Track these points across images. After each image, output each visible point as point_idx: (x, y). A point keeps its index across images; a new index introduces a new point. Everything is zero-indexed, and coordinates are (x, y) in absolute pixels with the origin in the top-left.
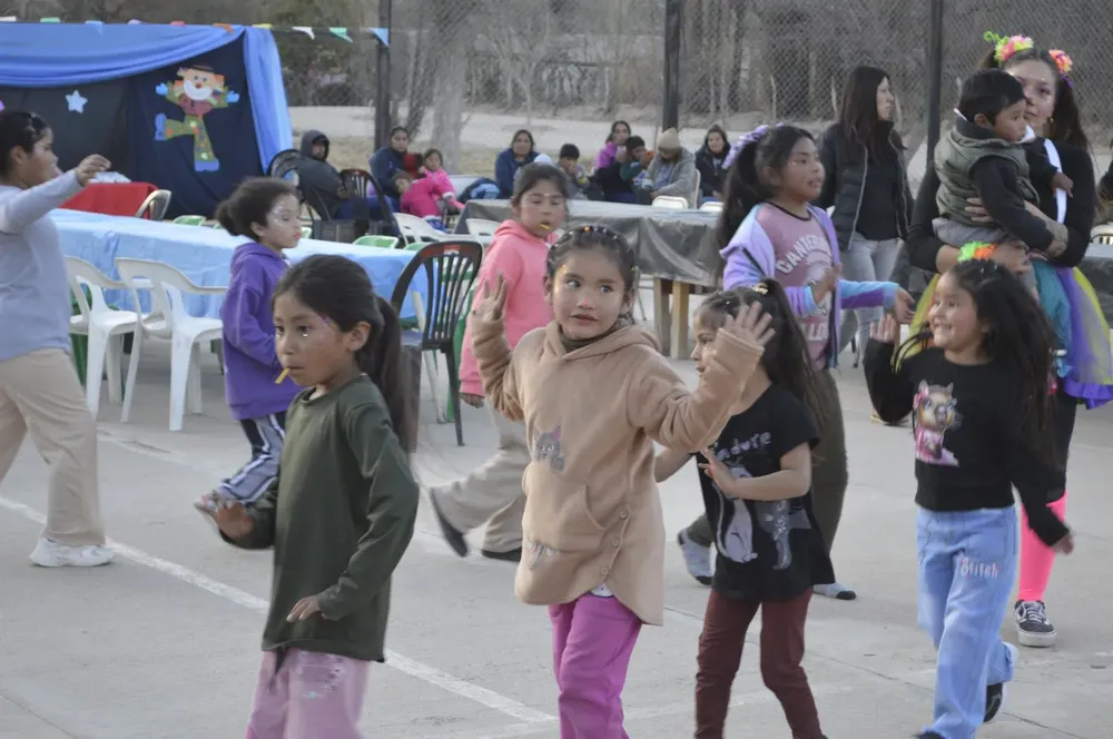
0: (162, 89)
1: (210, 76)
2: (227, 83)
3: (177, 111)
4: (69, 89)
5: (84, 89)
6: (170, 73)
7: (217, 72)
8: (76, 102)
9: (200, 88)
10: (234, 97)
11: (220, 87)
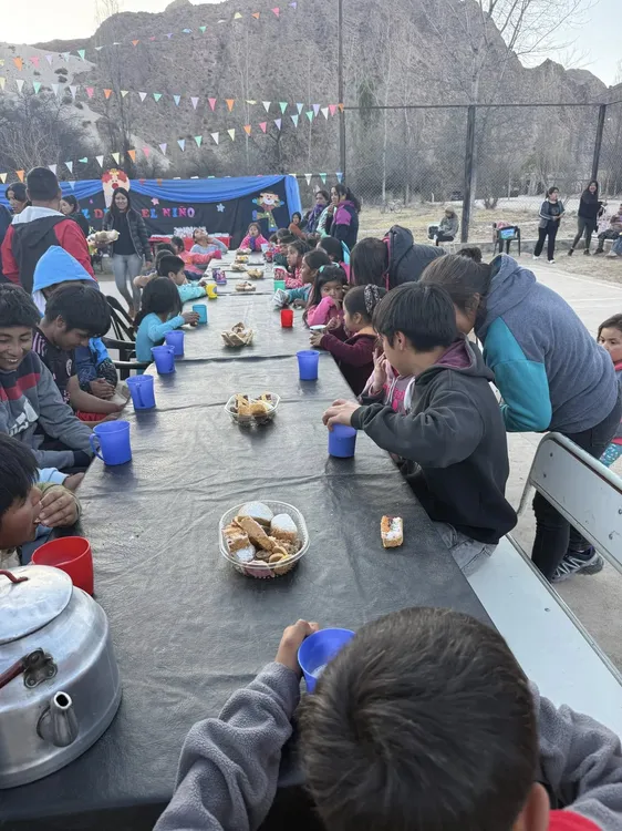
0: (254, 201)
1: (273, 195)
2: (280, 198)
3: (261, 209)
4: (218, 204)
5: (223, 203)
6: (257, 195)
7: (275, 193)
8: (221, 208)
9: (269, 200)
10: (283, 203)
11: (277, 199)
